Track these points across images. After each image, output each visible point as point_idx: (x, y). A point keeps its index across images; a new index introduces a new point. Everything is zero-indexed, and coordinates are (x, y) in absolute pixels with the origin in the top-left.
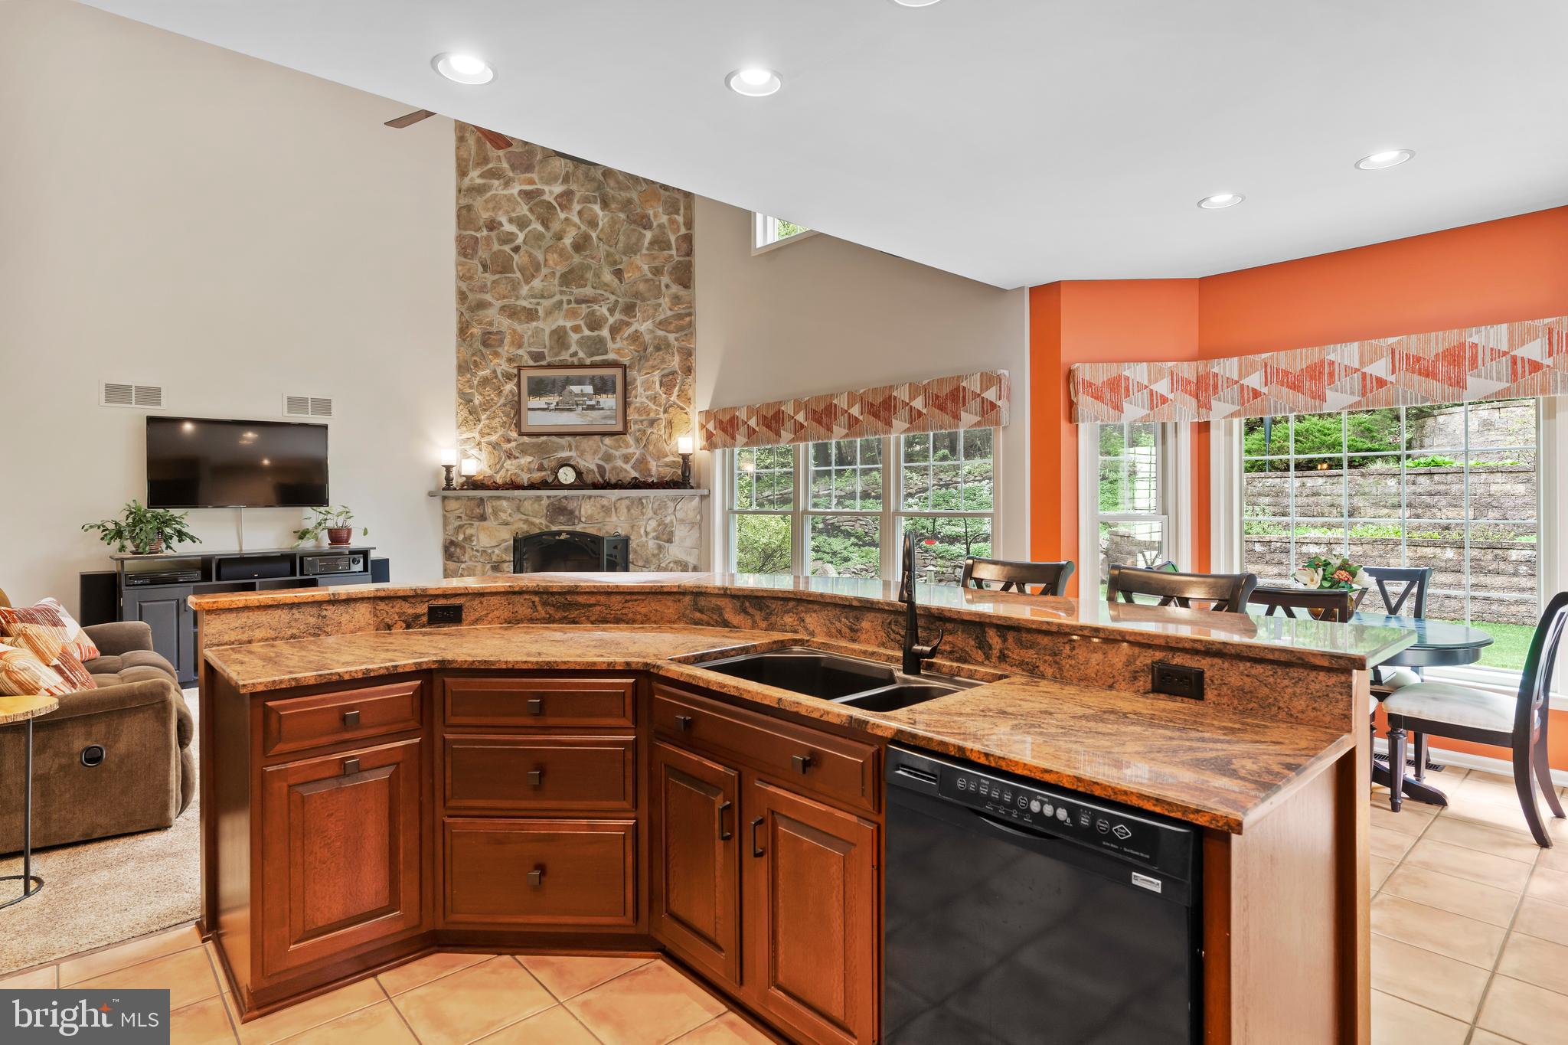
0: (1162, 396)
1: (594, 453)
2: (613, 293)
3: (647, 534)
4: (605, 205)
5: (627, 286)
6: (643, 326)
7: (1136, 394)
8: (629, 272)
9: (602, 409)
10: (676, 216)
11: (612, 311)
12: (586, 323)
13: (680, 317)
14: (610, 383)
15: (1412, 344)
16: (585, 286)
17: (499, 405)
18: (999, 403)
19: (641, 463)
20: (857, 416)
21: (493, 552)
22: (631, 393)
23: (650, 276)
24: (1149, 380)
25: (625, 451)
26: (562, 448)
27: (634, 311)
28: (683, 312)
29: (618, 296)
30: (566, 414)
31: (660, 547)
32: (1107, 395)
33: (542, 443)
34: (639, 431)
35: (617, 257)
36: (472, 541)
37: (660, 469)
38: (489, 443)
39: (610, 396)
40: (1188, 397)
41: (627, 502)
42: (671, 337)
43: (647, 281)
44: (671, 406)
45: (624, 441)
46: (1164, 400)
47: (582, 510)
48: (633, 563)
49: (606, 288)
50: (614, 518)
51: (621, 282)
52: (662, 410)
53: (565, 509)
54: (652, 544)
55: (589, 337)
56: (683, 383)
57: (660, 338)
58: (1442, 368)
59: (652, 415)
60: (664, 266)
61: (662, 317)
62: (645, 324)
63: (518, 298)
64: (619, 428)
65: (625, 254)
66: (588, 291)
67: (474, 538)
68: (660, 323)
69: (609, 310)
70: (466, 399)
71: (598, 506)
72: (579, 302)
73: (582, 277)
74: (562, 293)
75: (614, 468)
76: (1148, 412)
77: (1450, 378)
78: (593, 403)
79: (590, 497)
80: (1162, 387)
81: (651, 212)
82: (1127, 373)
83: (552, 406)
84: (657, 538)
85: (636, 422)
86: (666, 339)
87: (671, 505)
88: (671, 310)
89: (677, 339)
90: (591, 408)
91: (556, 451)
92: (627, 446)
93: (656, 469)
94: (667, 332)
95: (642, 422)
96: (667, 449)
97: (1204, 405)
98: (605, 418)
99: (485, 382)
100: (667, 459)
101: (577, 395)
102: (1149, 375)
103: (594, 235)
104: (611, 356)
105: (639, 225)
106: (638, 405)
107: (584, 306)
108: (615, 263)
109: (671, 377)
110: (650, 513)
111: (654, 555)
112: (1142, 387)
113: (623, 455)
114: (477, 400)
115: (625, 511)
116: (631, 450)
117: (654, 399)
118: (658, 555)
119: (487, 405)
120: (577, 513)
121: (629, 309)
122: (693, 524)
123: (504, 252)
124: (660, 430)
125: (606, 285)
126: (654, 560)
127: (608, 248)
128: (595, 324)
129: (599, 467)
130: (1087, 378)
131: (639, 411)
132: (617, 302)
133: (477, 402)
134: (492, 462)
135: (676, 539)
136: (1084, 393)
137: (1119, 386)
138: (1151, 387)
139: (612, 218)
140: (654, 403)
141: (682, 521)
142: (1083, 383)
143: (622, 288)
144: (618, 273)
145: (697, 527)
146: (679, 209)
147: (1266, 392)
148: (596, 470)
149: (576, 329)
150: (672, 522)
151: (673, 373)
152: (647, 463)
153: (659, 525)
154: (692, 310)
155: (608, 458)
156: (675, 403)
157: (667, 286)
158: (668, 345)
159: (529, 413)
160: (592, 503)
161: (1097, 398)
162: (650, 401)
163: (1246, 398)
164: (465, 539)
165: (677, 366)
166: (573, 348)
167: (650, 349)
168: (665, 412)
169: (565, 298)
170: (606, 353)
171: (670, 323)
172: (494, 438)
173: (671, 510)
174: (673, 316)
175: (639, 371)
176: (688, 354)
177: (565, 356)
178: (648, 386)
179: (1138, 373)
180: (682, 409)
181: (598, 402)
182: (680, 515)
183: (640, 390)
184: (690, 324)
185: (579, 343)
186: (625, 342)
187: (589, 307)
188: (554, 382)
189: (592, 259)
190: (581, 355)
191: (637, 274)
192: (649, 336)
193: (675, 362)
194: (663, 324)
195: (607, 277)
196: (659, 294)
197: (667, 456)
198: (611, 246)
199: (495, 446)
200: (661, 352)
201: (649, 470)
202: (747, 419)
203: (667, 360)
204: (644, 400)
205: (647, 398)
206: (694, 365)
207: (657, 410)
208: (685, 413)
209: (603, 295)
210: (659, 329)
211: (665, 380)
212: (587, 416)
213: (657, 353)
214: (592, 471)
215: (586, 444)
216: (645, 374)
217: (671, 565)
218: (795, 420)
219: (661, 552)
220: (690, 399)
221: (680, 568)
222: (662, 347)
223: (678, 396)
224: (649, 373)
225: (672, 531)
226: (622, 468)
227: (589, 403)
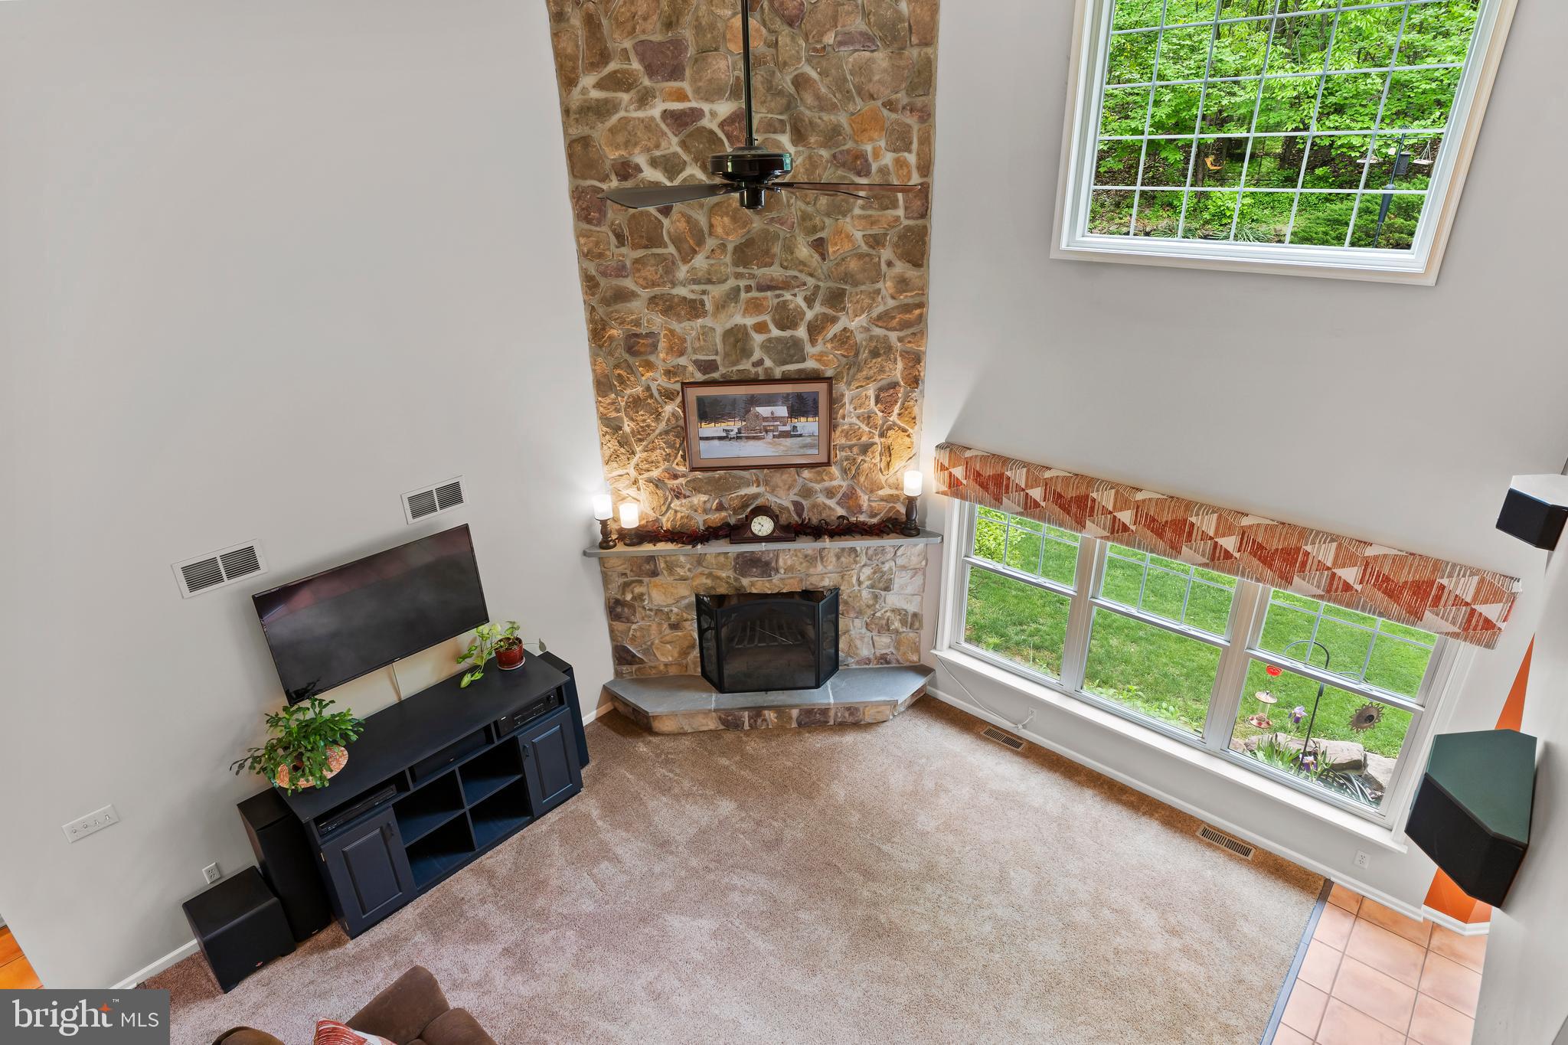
1: (789, 488)
2: (811, 275)
3: (860, 583)
4: (799, 137)
5: (831, 264)
6: (853, 322)
8: (836, 244)
9: (801, 435)
10: (906, 154)
11: (810, 301)
12: (774, 320)
13: (907, 308)
14: (810, 403)
16: (771, 264)
17: (657, 432)
19: (849, 498)
21: (672, 611)
22: (838, 413)
23: (865, 248)
25: (827, 484)
26: (747, 484)
27: (843, 301)
28: (910, 301)
29: (819, 279)
30: (751, 442)
31: (876, 597)
33: (720, 478)
34: (847, 459)
35: (817, 221)
36: (644, 601)
37: (873, 504)
38: (650, 481)
39: (810, 419)
41: (837, 553)
42: (893, 336)
43: (861, 256)
44: (890, 428)
45: (827, 473)
47: (781, 560)
48: (843, 614)
49: (801, 267)
50: (820, 568)
51: (824, 259)
52: (877, 432)
53: (760, 562)
54: (866, 594)
55: (779, 340)
56: (907, 398)
57: (878, 337)
59: (864, 439)
60: (886, 235)
61: (881, 309)
62: (857, 319)
63: (674, 285)
64: (822, 457)
65: (828, 215)
66: (775, 272)
67: (646, 597)
68: (880, 318)
69: (806, 299)
70: (611, 426)
71: (800, 555)
72: (762, 288)
73: (767, 252)
74: (738, 276)
75: (814, 506)
78: (788, 428)
79: (792, 549)
81: (868, 148)
83: (733, 434)
84: (872, 587)
85: (843, 448)
86: (886, 338)
87: (890, 550)
88: (893, 298)
90: (785, 434)
91: (739, 487)
92: (832, 478)
93: (869, 506)
94: (887, 329)
95: (851, 447)
96: (882, 478)
98: (805, 446)
99: (636, 403)
100: (881, 493)
101: (765, 419)
104: (810, 364)
105: (850, 169)
106: (845, 427)
107: (769, 294)
108: (814, 230)
109: (892, 391)
110: (863, 559)
111: (868, 606)
113: (826, 489)
114: (628, 426)
115: (834, 559)
116: (835, 483)
117: (868, 418)
118: (874, 605)
119: (641, 434)
120: (773, 564)
121: (836, 299)
122: (916, 570)
123: (649, 214)
124: (875, 458)
125: (803, 263)
126: (868, 611)
127: (803, 206)
128: (787, 319)
129: (796, 504)
131: (846, 434)
132: (817, 287)
133: (627, 429)
134: (655, 504)
135: (896, 586)
139: (810, 157)
140: (868, 424)
141: (904, 568)
143: (825, 268)
144: (819, 245)
145: (920, 573)
146: (911, 143)
148: (792, 508)
149: (761, 328)
150: (891, 569)
151: (894, 385)
152: (857, 498)
153: (875, 573)
154: (924, 299)
155: (807, 493)
156: (895, 424)
157: (890, 264)
158: (889, 349)
159: (702, 444)
160: (792, 553)
162: (863, 422)
164: (634, 598)
165: (899, 375)
166: (756, 356)
167: (864, 355)
168: (882, 435)
169: (742, 283)
170: (804, 360)
171: (894, 318)
172: (655, 473)
173: (890, 556)
174: (897, 307)
175: (849, 384)
176: (915, 359)
177: (746, 365)
178: (859, 403)
180: (904, 431)
181: (795, 428)
182: (900, 561)
183: (849, 407)
184: (921, 319)
185: (767, 347)
186: (829, 346)
187: (778, 296)
188: (734, 402)
189: (782, 224)
190: (768, 363)
191: (847, 247)
192: (863, 336)
193: (897, 370)
194: (883, 319)
195: (804, 251)
196: (877, 276)
197: (882, 488)
198: (808, 203)
199: (658, 483)
200: (879, 359)
201: (860, 507)
202: (1026, 485)
203: (887, 369)
204: (855, 420)
205: (858, 418)
206: (922, 374)
207: (870, 432)
208: (908, 436)
209: (796, 277)
210: (877, 326)
211: (882, 395)
212: (780, 444)
213: (874, 361)
214: (787, 509)
215: (778, 478)
216: (857, 388)
217: (888, 614)
218: (1115, 517)
219: (877, 602)
220: (914, 418)
221: (898, 617)
222: (882, 352)
223: (899, 415)
224: (861, 386)
225: (891, 579)
226: (824, 503)
227: (782, 428)
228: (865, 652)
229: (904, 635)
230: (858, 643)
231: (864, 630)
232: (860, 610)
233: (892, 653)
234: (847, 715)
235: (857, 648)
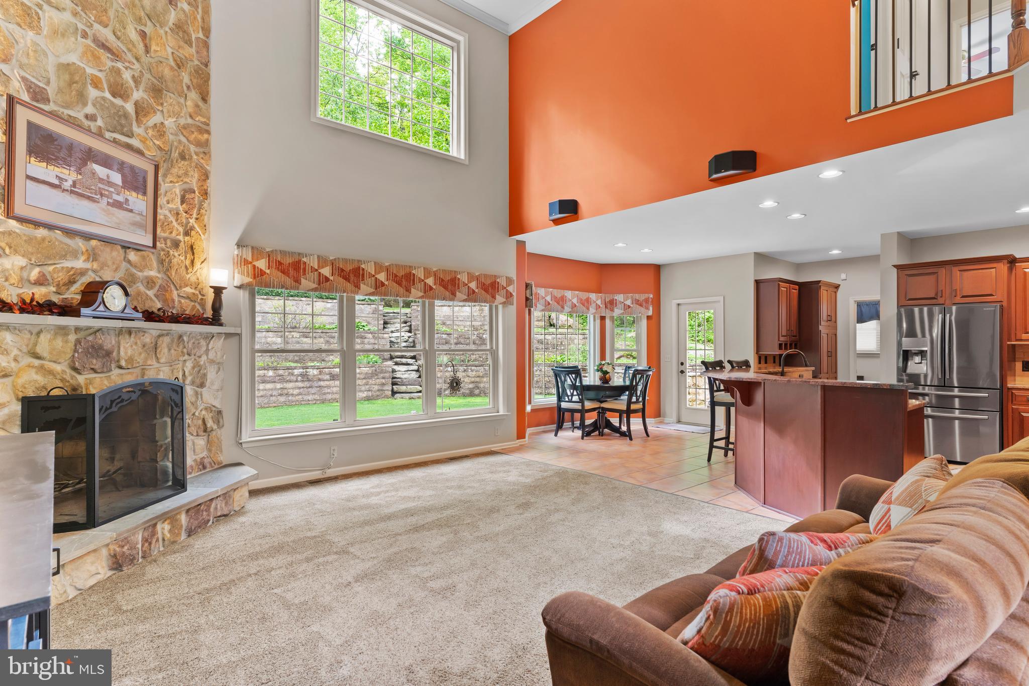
1: (116, 270)
2: (137, 59)
3: (183, 378)
5: (152, 60)
6: (167, 120)
8: (155, 45)
9: (131, 211)
10: (196, 12)
11: (136, 82)
12: (108, 81)
13: (199, 130)
14: (141, 179)
16: (107, 26)
19: (164, 291)
20: (431, 285)
23: (174, 63)
25: (148, 273)
26: (75, 254)
27: (161, 98)
28: (202, 125)
29: (143, 68)
30: (85, 203)
31: (195, 393)
33: (43, 239)
34: (162, 249)
35: (142, 15)
37: (181, 300)
39: (140, 197)
41: (168, 340)
42: (192, 148)
43: (172, 68)
44: (191, 228)
45: (149, 260)
47: (122, 349)
49: (131, 47)
50: (154, 360)
51: (147, 52)
52: (182, 229)
53: (101, 347)
55: (111, 104)
56: (200, 206)
57: (183, 144)
59: (174, 234)
60: (186, 62)
61: (185, 121)
62: (170, 119)
64: (149, 242)
65: (150, 17)
66: (109, 36)
68: (183, 128)
69: (133, 78)
71: (139, 343)
72: (97, 43)
74: (75, 13)
78: (120, 198)
83: (67, 185)
84: (193, 382)
85: (159, 239)
86: (188, 148)
87: (203, 342)
88: (191, 116)
89: (197, 153)
90: (118, 205)
91: (62, 256)
92: (151, 267)
93: (178, 300)
94: (189, 140)
95: (165, 239)
96: (188, 276)
98: (134, 224)
100: (187, 290)
101: (101, 180)
104: (135, 142)
106: (162, 217)
107: (104, 53)
108: (140, 21)
109: (191, 196)
110: (186, 353)
113: (146, 277)
115: (166, 350)
116: (153, 273)
117: (176, 215)
118: (195, 402)
120: (115, 354)
121: (155, 93)
122: (220, 365)
124: (182, 256)
125: (131, 43)
126: (193, 409)
128: (118, 88)
131: (162, 224)
132: (141, 74)
135: (208, 382)
140: (176, 221)
141: (212, 362)
143: (147, 60)
144: (144, 37)
145: (222, 367)
146: (198, 7)
149: (95, 82)
150: (205, 364)
151: (193, 191)
152: (171, 291)
153: (193, 367)
154: (209, 128)
155: (130, 278)
156: (194, 227)
157: (188, 88)
158: (190, 158)
159: (29, 184)
160: (132, 339)
162: (173, 217)
165: (196, 184)
166: (90, 109)
167: (175, 154)
168: (186, 233)
169: (80, 25)
170: (133, 135)
171: (191, 133)
173: (202, 349)
174: (194, 125)
175: (166, 176)
176: (205, 175)
177: (78, 114)
178: (172, 197)
180: (200, 235)
181: (127, 200)
182: (211, 354)
183: (165, 199)
184: (208, 143)
185: (99, 105)
186: (150, 132)
187: (112, 61)
188: (71, 147)
190: (100, 122)
191: (162, 54)
192: (174, 137)
193: (195, 179)
194: (186, 130)
195: (133, 34)
196: (181, 93)
197: (186, 285)
200: (185, 163)
201: (173, 302)
202: (319, 267)
203: (188, 175)
204: (167, 212)
205: (170, 211)
206: (209, 190)
207: (178, 228)
208: (202, 241)
209: (126, 53)
210: (182, 133)
211: (187, 196)
212: (113, 214)
213: (182, 163)
215: (108, 254)
216: (169, 183)
217: (202, 412)
218: (376, 278)
219: (197, 398)
220: (205, 226)
221: (210, 414)
222: (187, 157)
223: (197, 219)
224: (173, 182)
225: (205, 375)
226: (145, 293)
227: (116, 197)
229: (213, 433)
233: (207, 457)
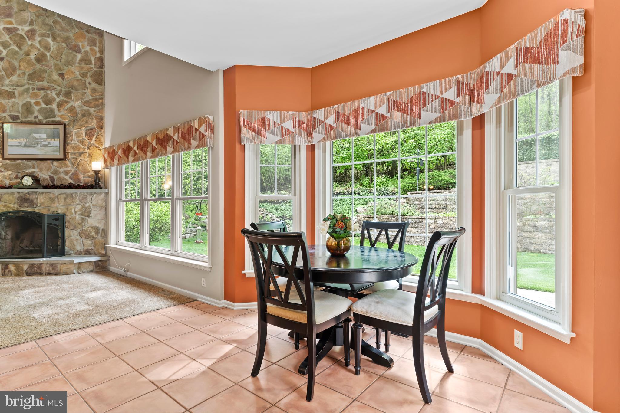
0: (288, 130)
1: (48, 170)
2: (59, 86)
3: (75, 212)
4: (54, 39)
5: (67, 82)
7: (274, 128)
8: (67, 75)
9: (52, 146)
10: (94, 47)
11: (58, 95)
12: (43, 101)
13: (96, 100)
14: (56, 133)
15: (397, 95)
16: (43, 81)
18: (206, 134)
19: (75, 175)
20: (155, 146)
22: (69, 138)
23: (80, 78)
24: (281, 121)
25: (66, 169)
26: (30, 167)
27: (70, 95)
28: (98, 97)
29: (62, 87)
31: (83, 219)
32: (257, 128)
33: (18, 164)
34: (73, 158)
35: (61, 67)
37: (85, 179)
39: (56, 140)
40: (302, 131)
41: (64, 196)
42: (92, 110)
43: (78, 80)
44: (91, 146)
45: (65, 164)
46: (289, 132)
47: (38, 200)
48: (67, 228)
49: (54, 82)
50: (57, 204)
51: (63, 80)
52: (86, 148)
53: (28, 199)
54: (78, 218)
55: (44, 108)
56: (98, 134)
57: (85, 110)
58: (411, 107)
59: (81, 150)
60: (87, 73)
61: (87, 99)
62: (77, 103)
63: (3, 86)
64: (62, 157)
65: (65, 65)
66: (44, 84)
68: (86, 102)
69: (56, 94)
71: (47, 198)
72: (39, 89)
73: (40, 76)
74: (29, 84)
75: (59, 178)
76: (281, 138)
77: (414, 113)
78: (46, 143)
79: (43, 193)
80: (288, 125)
81: (80, 44)
82: (268, 116)
83: (23, 144)
84: (81, 214)
85: (72, 154)
86: (88, 111)
87: (89, 197)
88: (91, 96)
89: (94, 111)
90: (45, 146)
91: (23, 168)
92: (67, 166)
93: (82, 179)
94: (89, 107)
95: (75, 154)
96: (89, 168)
97: (310, 136)
98: (54, 151)
100: (89, 174)
101: (37, 139)
102: (281, 118)
103: (48, 54)
104: (58, 119)
105: (73, 50)
106: (73, 145)
107: (42, 91)
108: (60, 70)
109: (91, 131)
110: (78, 202)
111: (79, 224)
112: (277, 125)
113: (65, 171)
115: (63, 200)
116: (69, 169)
117: (82, 142)
118: (82, 223)
120: (35, 202)
121: (68, 94)
122: (101, 207)
124: (85, 159)
125: (54, 81)
126: (80, 226)
127: (55, 61)
128: (48, 101)
129: (50, 177)
130: (246, 118)
131: (73, 148)
132: (61, 90)
135: (92, 215)
136: (244, 127)
137: (264, 124)
138: (282, 125)
139: (58, 46)
140: (82, 144)
141: (95, 206)
142: (244, 121)
143: (64, 84)
144: (62, 75)
145: (104, 209)
146: (96, 44)
147: (336, 127)
148: (49, 179)
149: (37, 104)
150: (89, 206)
151: (92, 129)
152: (78, 175)
153: (82, 208)
154: (103, 97)
155: (56, 172)
156: (93, 144)
157: (89, 83)
158: (90, 114)
160: (44, 196)
161: (251, 130)
162: (80, 143)
163: (327, 130)
165: (95, 125)
166: (36, 114)
167: (79, 116)
168: (88, 149)
169: (31, 87)
170: (55, 117)
171: (91, 103)
173: (89, 200)
174: (93, 99)
175: (73, 127)
176: (101, 119)
177: (31, 117)
178: (78, 135)
179: (274, 116)
180: (97, 147)
181: (49, 143)
182: (94, 202)
183: (74, 137)
184: (102, 104)
185: (39, 111)
186: (66, 112)
187: (45, 92)
189: (47, 66)
190: (40, 117)
191: (72, 76)
192: (79, 109)
193: (94, 123)
194: (87, 103)
195: (56, 77)
196: (85, 87)
197: (89, 172)
198: (58, 61)
200: (86, 118)
201: (79, 179)
203: (89, 122)
204: (77, 142)
205: (78, 141)
206: (104, 125)
207: (84, 148)
208: (100, 150)
209: (53, 86)
210: (85, 105)
211: (88, 132)
212: (43, 150)
213: (83, 118)
214: (47, 179)
215: (43, 165)
216: (77, 129)
217: (89, 229)
218: (134, 150)
219: (83, 222)
220: (102, 143)
221: (94, 230)
222: (86, 115)
223: (95, 141)
224: (79, 129)
225: (90, 211)
226: (64, 178)
227: (44, 143)
228: (79, 248)
229: (97, 239)
230: (75, 242)
231: (79, 237)
232: (75, 225)
233: (92, 249)
234: (51, 269)
235: (75, 246)
